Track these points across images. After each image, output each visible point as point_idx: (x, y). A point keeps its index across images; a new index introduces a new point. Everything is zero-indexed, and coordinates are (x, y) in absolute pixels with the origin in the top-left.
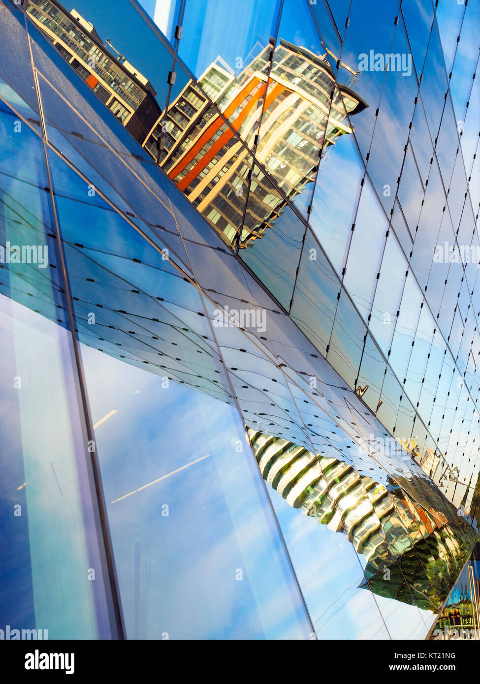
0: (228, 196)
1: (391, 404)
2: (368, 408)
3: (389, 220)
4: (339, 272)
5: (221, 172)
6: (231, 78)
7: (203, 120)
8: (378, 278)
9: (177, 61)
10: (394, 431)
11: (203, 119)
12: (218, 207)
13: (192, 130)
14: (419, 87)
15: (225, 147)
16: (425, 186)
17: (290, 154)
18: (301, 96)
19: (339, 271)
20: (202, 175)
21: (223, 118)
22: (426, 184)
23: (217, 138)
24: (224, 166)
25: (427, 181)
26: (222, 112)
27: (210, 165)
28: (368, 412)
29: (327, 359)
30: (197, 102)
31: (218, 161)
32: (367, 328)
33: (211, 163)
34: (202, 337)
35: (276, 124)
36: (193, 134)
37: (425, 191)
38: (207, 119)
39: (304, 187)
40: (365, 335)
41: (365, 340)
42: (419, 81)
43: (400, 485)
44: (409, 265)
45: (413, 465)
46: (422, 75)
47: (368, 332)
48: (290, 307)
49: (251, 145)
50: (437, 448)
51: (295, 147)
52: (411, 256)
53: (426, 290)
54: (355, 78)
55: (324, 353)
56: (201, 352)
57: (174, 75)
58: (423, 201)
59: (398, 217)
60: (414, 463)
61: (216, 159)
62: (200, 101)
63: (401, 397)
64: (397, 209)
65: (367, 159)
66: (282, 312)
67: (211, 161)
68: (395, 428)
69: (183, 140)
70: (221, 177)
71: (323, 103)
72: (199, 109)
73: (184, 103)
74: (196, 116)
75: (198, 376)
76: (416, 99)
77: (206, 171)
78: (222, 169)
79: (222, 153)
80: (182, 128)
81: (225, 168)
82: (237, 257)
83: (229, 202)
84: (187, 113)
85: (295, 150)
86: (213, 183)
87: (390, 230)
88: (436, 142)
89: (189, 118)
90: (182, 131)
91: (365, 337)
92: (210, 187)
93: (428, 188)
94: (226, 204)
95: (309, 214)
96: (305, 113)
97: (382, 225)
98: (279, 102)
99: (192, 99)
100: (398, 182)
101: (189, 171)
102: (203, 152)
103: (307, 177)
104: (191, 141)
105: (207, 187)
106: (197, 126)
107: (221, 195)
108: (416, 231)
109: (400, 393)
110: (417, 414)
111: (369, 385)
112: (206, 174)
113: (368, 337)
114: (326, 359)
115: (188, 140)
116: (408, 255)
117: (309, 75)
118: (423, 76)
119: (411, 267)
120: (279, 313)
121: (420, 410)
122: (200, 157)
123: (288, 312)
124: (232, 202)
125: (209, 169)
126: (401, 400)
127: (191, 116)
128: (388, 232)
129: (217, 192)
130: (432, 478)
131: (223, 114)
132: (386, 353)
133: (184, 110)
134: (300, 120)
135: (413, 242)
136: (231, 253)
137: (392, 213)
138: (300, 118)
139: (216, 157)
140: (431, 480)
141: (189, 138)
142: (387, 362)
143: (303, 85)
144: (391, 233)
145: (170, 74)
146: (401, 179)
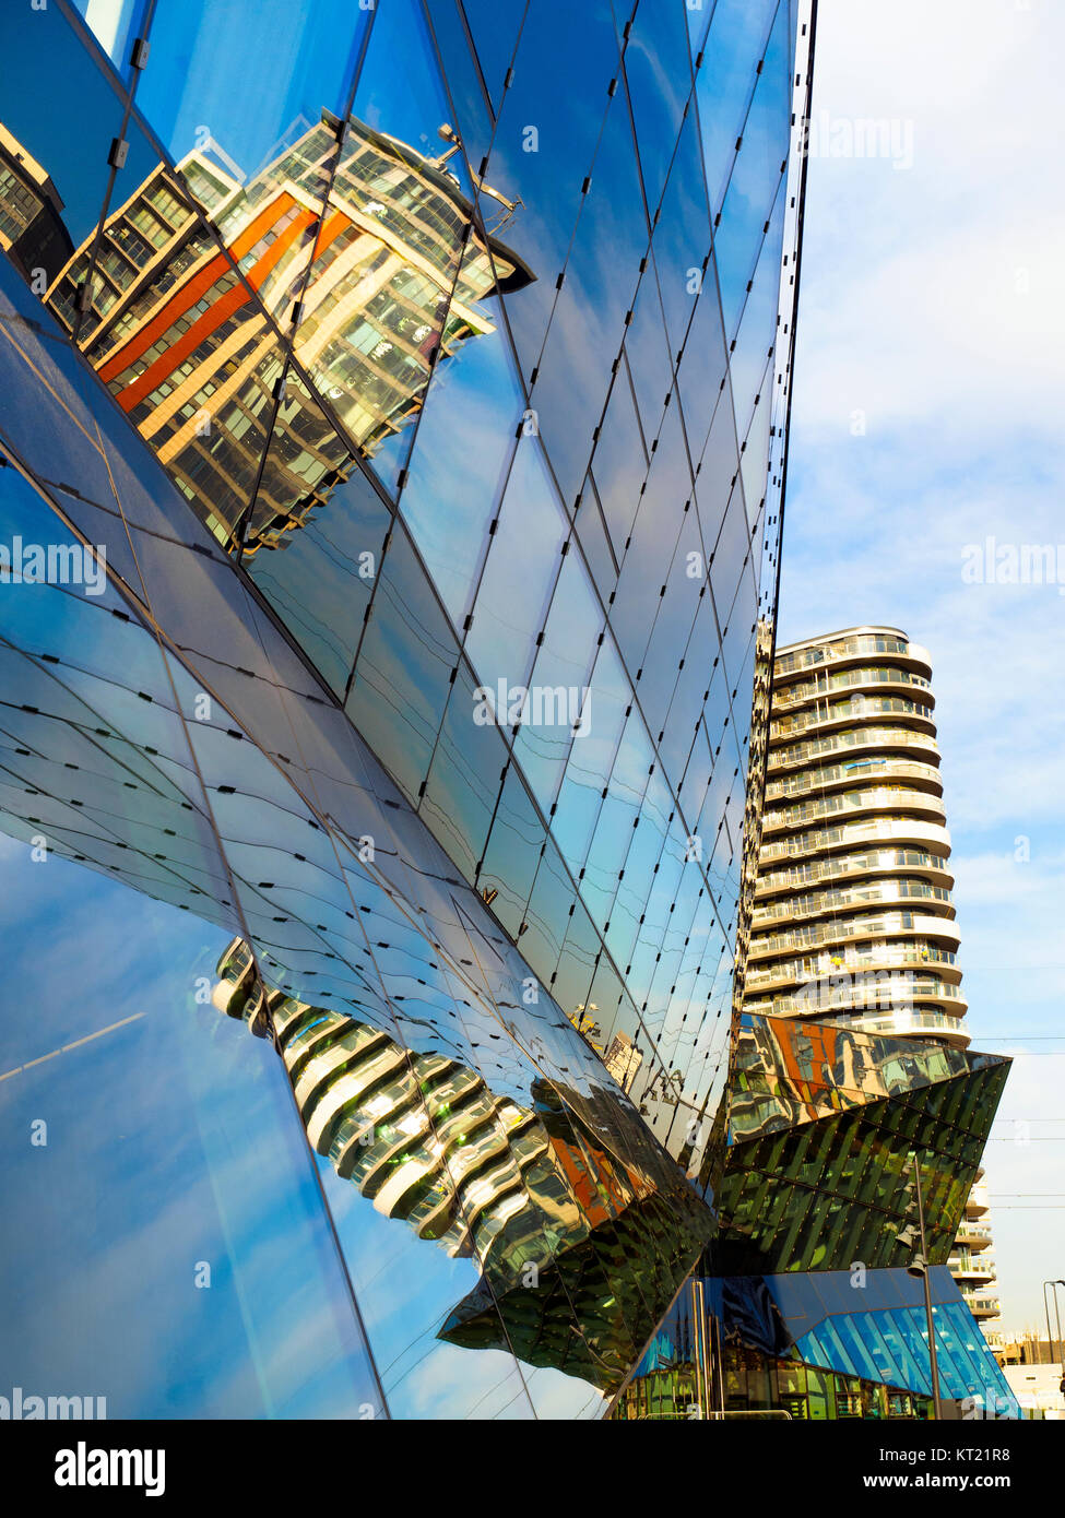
0: (213, 451)
1: (547, 933)
2: (501, 927)
3: (569, 518)
4: (458, 622)
5: (201, 393)
6: (235, 189)
7: (168, 274)
8: (539, 642)
9: (133, 120)
10: (553, 981)
11: (169, 271)
12: (189, 475)
13: (142, 296)
14: (651, 237)
15: (211, 339)
16: (650, 452)
17: (354, 368)
18: (387, 244)
19: (457, 620)
20: (155, 397)
21: (228, 258)
22: (654, 449)
23: (195, 316)
24: (209, 382)
25: (656, 442)
26: (227, 243)
27: (177, 377)
28: (501, 936)
29: (420, 813)
30: (158, 233)
31: (194, 369)
32: (510, 750)
33: (177, 374)
34: (143, 750)
35: (331, 300)
36: (141, 306)
37: (649, 464)
38: (176, 273)
39: (380, 446)
40: (505, 766)
41: (503, 777)
42: (652, 224)
43: (560, 1095)
44: (608, 621)
45: (590, 1059)
46: (658, 211)
47: (512, 759)
48: (348, 689)
49: (284, 324)
50: (642, 1024)
51: (369, 356)
52: (611, 601)
53: (638, 678)
54: (508, 215)
55: (414, 799)
56: (135, 787)
57: (124, 147)
58: (644, 484)
59: (589, 515)
60: (591, 1055)
61: (192, 365)
62: (163, 231)
63: (573, 907)
64: (589, 499)
65: (533, 380)
66: (328, 701)
67: (179, 367)
68: (554, 974)
69: (118, 317)
70: (200, 406)
71: (436, 264)
72: (160, 247)
73: (126, 232)
74: (153, 262)
75: (119, 844)
76: (644, 261)
77: (165, 389)
78: (202, 389)
79: (205, 351)
80: (118, 288)
81: (210, 386)
82: (240, 568)
83: (215, 464)
84: (132, 255)
85: (368, 363)
86: (180, 419)
87: (572, 541)
88: (679, 360)
89: (139, 268)
90: (119, 296)
91: (505, 771)
92: (173, 426)
93: (656, 457)
94: (208, 467)
95: (401, 488)
96: (392, 282)
97: (555, 528)
98: (338, 252)
99: (163, 205)
100: (595, 438)
101: (126, 386)
102: (162, 347)
103: (388, 422)
104: (136, 320)
105: (166, 425)
106: (152, 287)
107: (198, 446)
108: (627, 547)
109: (571, 899)
110: (604, 947)
111: (500, 888)
112: (166, 397)
113: (511, 770)
114: (416, 812)
115: (128, 316)
116: (606, 600)
117: (406, 200)
118: (660, 214)
119: (610, 626)
120: (321, 702)
121: (610, 940)
122: (153, 356)
123: (342, 701)
124: (221, 464)
125: (173, 386)
126: (571, 914)
127: (142, 264)
128: (566, 545)
129: (189, 439)
130: (627, 1091)
131: (229, 248)
132: (546, 809)
133: (125, 249)
134: (382, 297)
135: (618, 572)
136: (225, 560)
137: (577, 505)
138: (381, 293)
139: (190, 359)
140: (624, 1094)
141: (131, 313)
142: (547, 829)
143: (392, 221)
144: (573, 548)
145: (115, 144)
146: (602, 432)
